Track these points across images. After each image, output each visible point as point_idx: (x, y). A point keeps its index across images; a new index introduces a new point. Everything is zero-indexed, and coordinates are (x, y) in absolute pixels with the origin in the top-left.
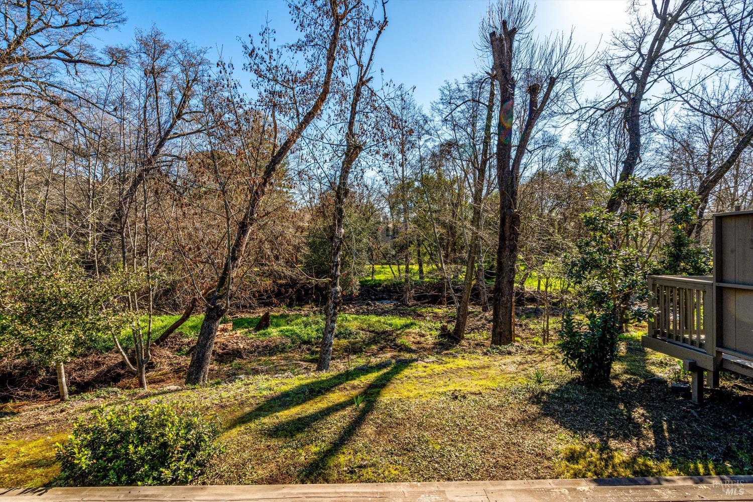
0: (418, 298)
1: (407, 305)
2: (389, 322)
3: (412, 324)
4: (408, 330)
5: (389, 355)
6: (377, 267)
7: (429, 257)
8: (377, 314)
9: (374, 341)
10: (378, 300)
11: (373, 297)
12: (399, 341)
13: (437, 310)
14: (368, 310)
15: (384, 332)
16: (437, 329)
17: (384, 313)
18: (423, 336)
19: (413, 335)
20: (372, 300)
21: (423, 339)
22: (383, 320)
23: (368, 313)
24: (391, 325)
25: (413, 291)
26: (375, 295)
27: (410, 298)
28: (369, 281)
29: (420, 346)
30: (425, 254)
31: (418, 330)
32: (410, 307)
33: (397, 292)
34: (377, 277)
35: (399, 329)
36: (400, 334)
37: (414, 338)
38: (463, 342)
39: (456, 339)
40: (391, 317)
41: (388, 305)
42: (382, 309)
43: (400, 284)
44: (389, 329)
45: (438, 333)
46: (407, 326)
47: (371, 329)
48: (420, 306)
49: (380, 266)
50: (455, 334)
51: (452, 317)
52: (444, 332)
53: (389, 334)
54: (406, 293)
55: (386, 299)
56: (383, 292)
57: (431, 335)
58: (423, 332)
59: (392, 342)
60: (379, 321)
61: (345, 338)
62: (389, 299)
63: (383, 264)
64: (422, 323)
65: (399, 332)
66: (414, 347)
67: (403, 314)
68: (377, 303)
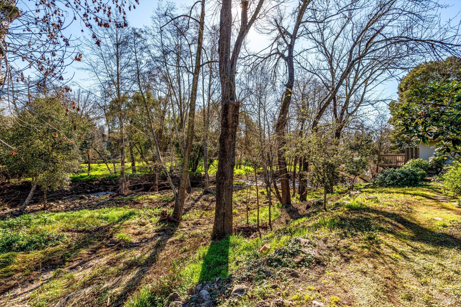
0: (133, 188)
1: (123, 195)
2: (105, 215)
3: (131, 214)
4: (127, 222)
5: (103, 261)
6: (93, 165)
7: (140, 156)
8: (91, 207)
9: (83, 244)
10: (92, 192)
11: (89, 191)
12: (117, 237)
13: (152, 197)
14: (80, 204)
15: (98, 229)
16: (156, 215)
17: (99, 205)
18: (143, 224)
19: (132, 226)
20: (87, 193)
21: (143, 228)
22: (97, 214)
23: (80, 208)
24: (106, 218)
25: (128, 182)
26: (90, 188)
27: (125, 188)
28: (85, 176)
29: (141, 237)
30: (136, 154)
31: (138, 219)
32: (126, 196)
33: (112, 184)
34: (93, 173)
35: (117, 222)
36: (118, 228)
37: (134, 229)
38: (183, 224)
39: (175, 222)
40: (107, 209)
41: (103, 197)
42: (97, 201)
43: (116, 177)
44: (104, 224)
45: (157, 219)
46: (125, 217)
47: (81, 228)
48: (135, 195)
49: (96, 165)
50: (174, 217)
51: (165, 201)
52: (164, 218)
53: (105, 229)
54: (121, 184)
55: (102, 191)
56: (99, 185)
57: (151, 222)
58: (143, 221)
59: (108, 239)
60: (92, 217)
61: (37, 248)
62: (105, 191)
63: (99, 163)
64: (141, 212)
65: (116, 226)
66: (135, 240)
67: (119, 204)
68: (92, 196)
